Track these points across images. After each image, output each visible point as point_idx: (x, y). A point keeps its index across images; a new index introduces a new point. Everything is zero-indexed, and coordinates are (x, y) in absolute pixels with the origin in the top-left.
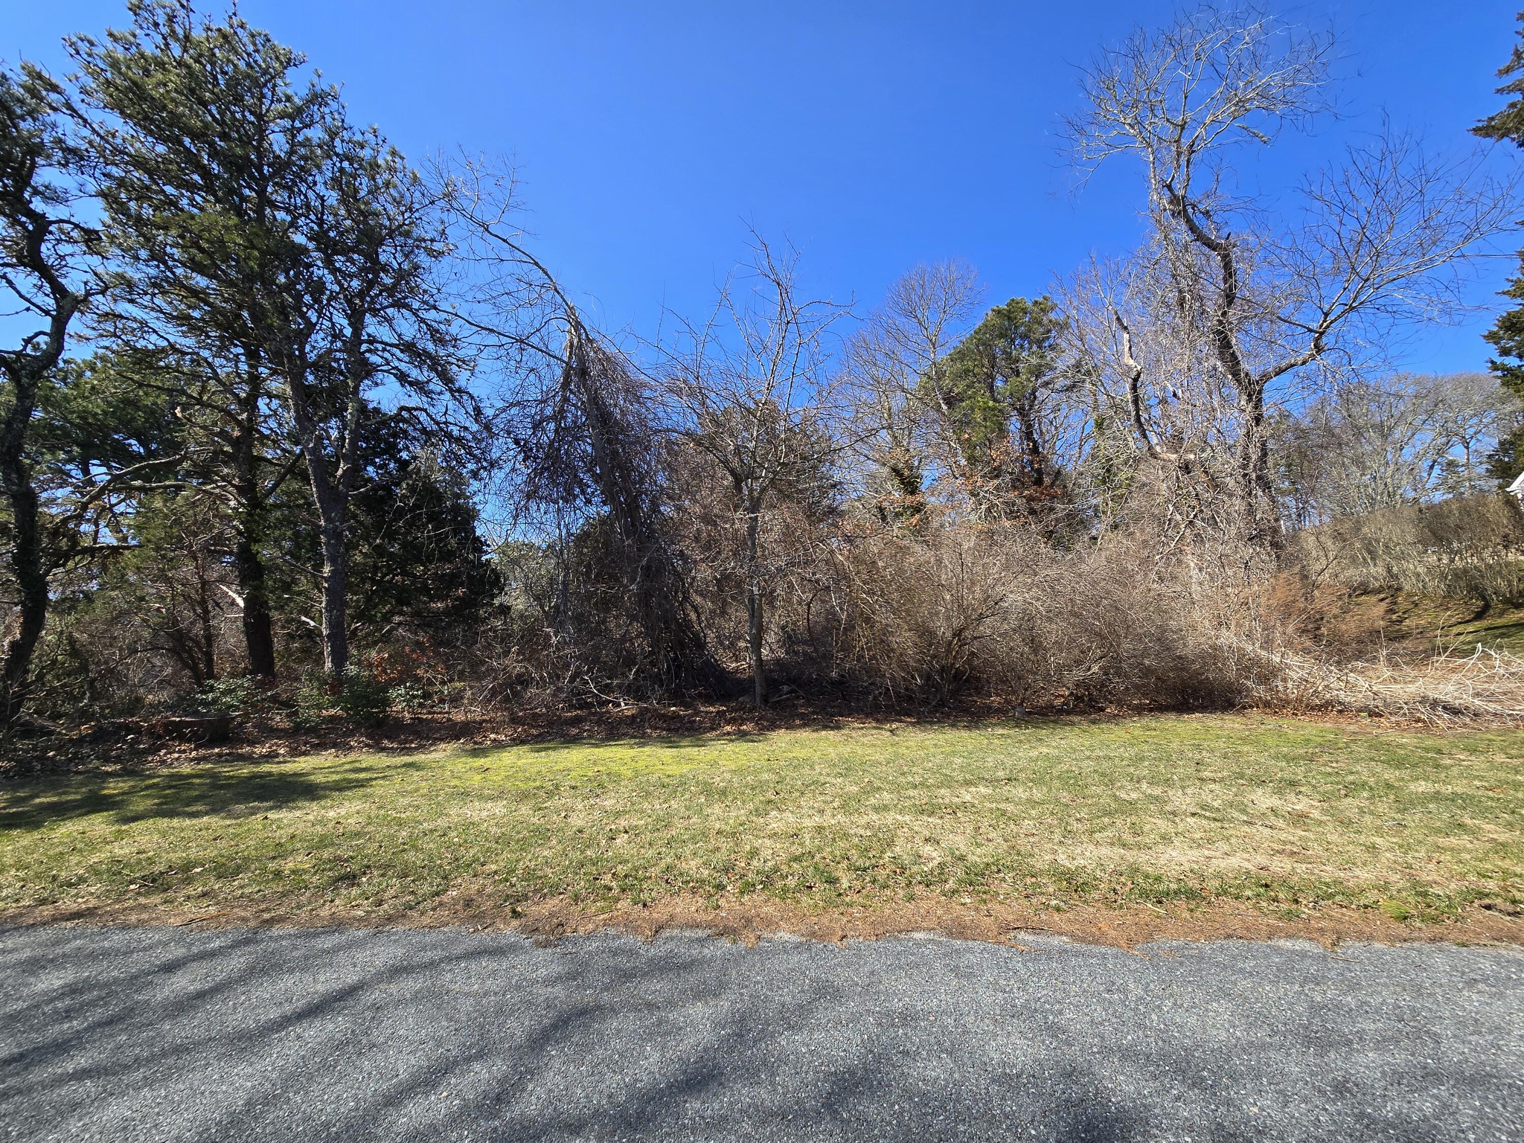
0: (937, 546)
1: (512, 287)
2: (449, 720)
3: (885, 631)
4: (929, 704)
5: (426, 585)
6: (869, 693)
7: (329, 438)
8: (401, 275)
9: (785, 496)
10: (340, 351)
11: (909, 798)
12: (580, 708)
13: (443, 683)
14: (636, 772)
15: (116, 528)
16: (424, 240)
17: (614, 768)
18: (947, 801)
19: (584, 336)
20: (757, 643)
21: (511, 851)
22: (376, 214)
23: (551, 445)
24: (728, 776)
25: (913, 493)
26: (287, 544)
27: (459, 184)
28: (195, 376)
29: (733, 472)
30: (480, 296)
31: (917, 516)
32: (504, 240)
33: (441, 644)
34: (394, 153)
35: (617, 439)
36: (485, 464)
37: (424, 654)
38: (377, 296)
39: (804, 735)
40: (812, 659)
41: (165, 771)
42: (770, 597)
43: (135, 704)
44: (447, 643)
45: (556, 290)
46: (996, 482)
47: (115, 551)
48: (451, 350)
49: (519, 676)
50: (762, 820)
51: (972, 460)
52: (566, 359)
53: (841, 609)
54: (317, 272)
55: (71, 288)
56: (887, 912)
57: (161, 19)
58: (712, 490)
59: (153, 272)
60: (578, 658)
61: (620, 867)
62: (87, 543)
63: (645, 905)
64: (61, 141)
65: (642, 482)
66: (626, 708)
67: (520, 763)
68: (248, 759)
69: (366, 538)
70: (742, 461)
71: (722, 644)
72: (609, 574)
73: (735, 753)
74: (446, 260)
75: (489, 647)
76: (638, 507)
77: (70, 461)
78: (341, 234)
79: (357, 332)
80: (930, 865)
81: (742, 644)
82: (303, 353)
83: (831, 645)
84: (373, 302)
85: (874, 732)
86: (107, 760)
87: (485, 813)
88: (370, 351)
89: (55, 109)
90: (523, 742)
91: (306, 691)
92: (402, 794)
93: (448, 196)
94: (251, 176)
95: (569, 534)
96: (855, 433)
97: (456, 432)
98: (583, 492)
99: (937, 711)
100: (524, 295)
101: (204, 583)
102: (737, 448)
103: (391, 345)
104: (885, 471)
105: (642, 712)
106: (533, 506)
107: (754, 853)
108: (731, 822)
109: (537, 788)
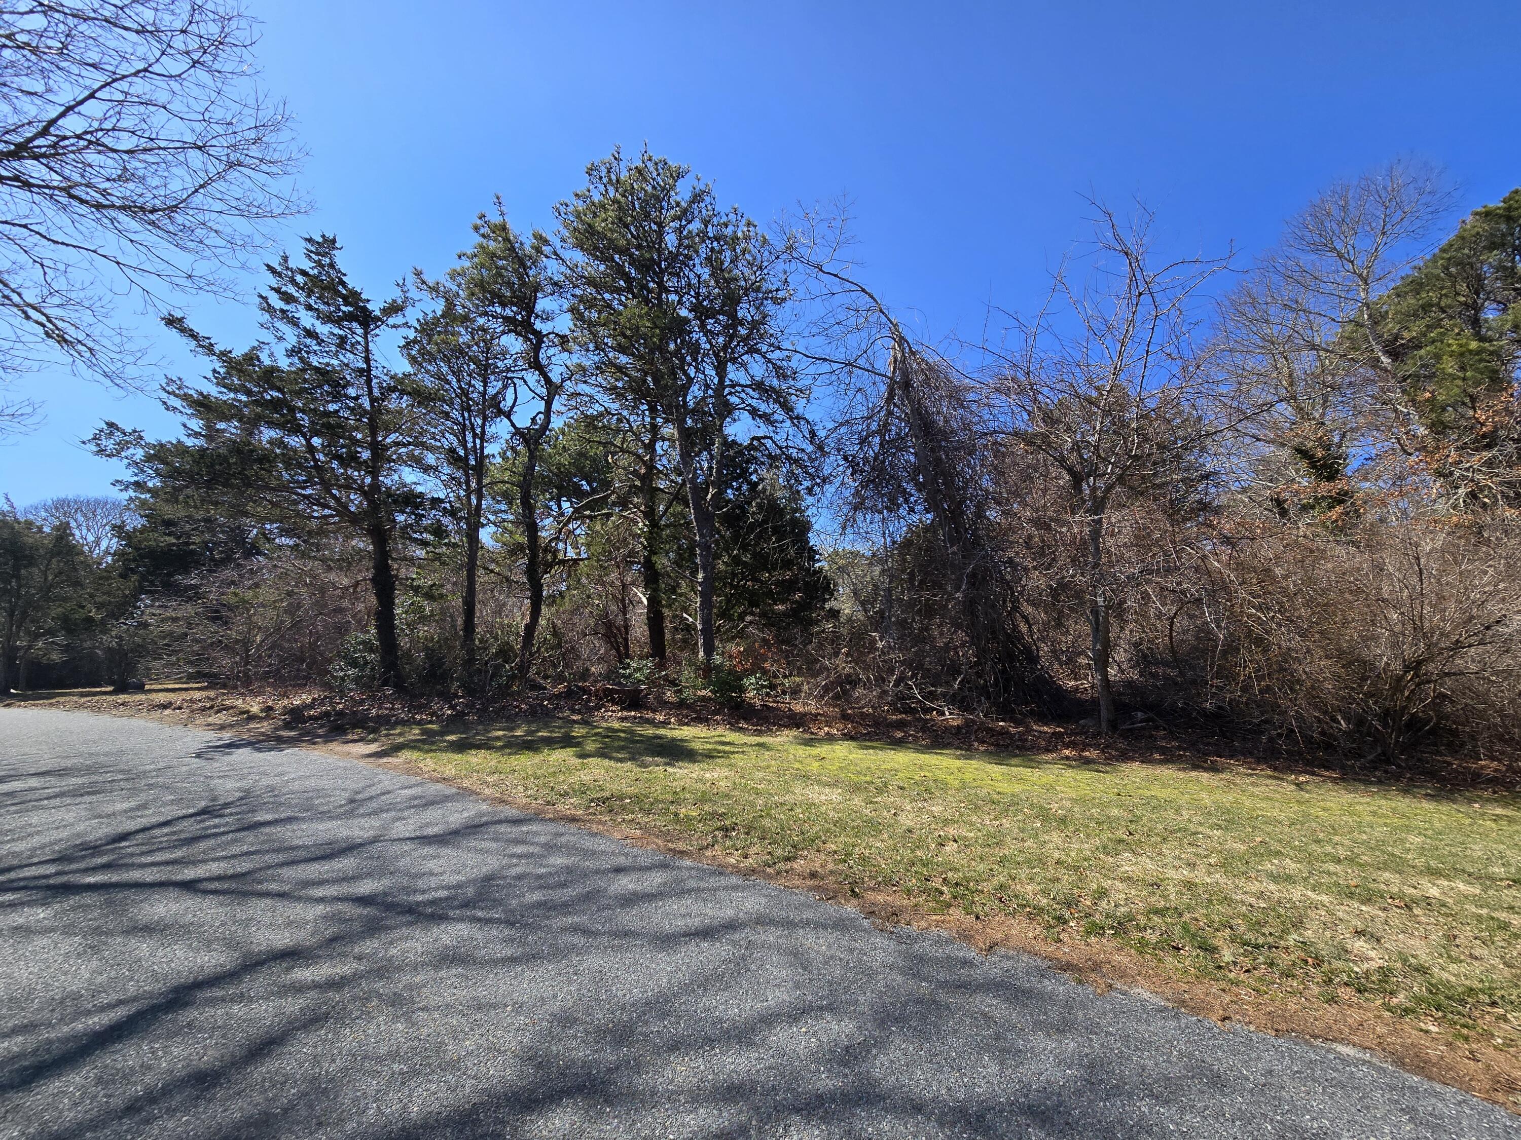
0: (1372, 545)
1: (841, 317)
2: (790, 709)
3: (1286, 655)
4: (1361, 756)
5: (771, 589)
6: (1262, 733)
7: (702, 469)
8: (755, 325)
9: (1136, 493)
10: (711, 397)
11: (1329, 873)
12: (905, 713)
13: (785, 677)
14: (964, 785)
15: (575, 546)
16: (771, 292)
17: (941, 775)
18: (1395, 890)
19: (907, 350)
20: (1102, 660)
21: (847, 836)
22: (736, 279)
23: (876, 459)
24: (1068, 804)
25: (1331, 478)
26: (672, 555)
27: (798, 236)
28: (618, 431)
29: (1070, 470)
30: (815, 330)
31: (1339, 509)
32: (836, 276)
33: (783, 642)
34: (749, 224)
35: (940, 446)
36: (818, 481)
37: (769, 650)
38: (736, 346)
39: (1167, 772)
40: (1176, 684)
41: (604, 725)
42: (1119, 610)
43: (585, 674)
44: (787, 642)
45: (881, 311)
46: (1487, 455)
47: (576, 561)
48: (792, 383)
49: (848, 676)
50: (1111, 860)
51: (1439, 428)
52: (890, 375)
53: (1218, 627)
54: (695, 336)
55: (554, 380)
56: (1292, 1006)
57: (603, 173)
58: (1045, 491)
59: (596, 358)
60: (903, 663)
61: (950, 874)
62: (561, 556)
63: (977, 918)
64: (551, 279)
65: (965, 488)
66: (952, 718)
67: (851, 757)
68: (651, 722)
69: (727, 549)
70: (1081, 457)
71: (1058, 659)
72: (933, 581)
73: (1075, 780)
74: (788, 304)
75: (820, 646)
76: (963, 513)
77: (551, 499)
78: (711, 301)
79: (721, 381)
80: (1366, 966)
81: (1083, 661)
82: (684, 401)
83: (1203, 669)
84: (733, 352)
85: (1269, 782)
86: (574, 711)
87: (823, 797)
88: (730, 393)
89: (547, 257)
90: (852, 739)
91: (687, 674)
92: (758, 768)
93: (790, 248)
94: (655, 272)
95: (894, 542)
96: (1238, 409)
97: (794, 453)
98: (906, 501)
99: (1376, 769)
100: (852, 322)
101: (624, 586)
102: (1075, 443)
103: (747, 386)
104: (1285, 454)
105: (968, 724)
106: (860, 516)
107: (1101, 894)
108: (1073, 854)
109: (868, 783)
